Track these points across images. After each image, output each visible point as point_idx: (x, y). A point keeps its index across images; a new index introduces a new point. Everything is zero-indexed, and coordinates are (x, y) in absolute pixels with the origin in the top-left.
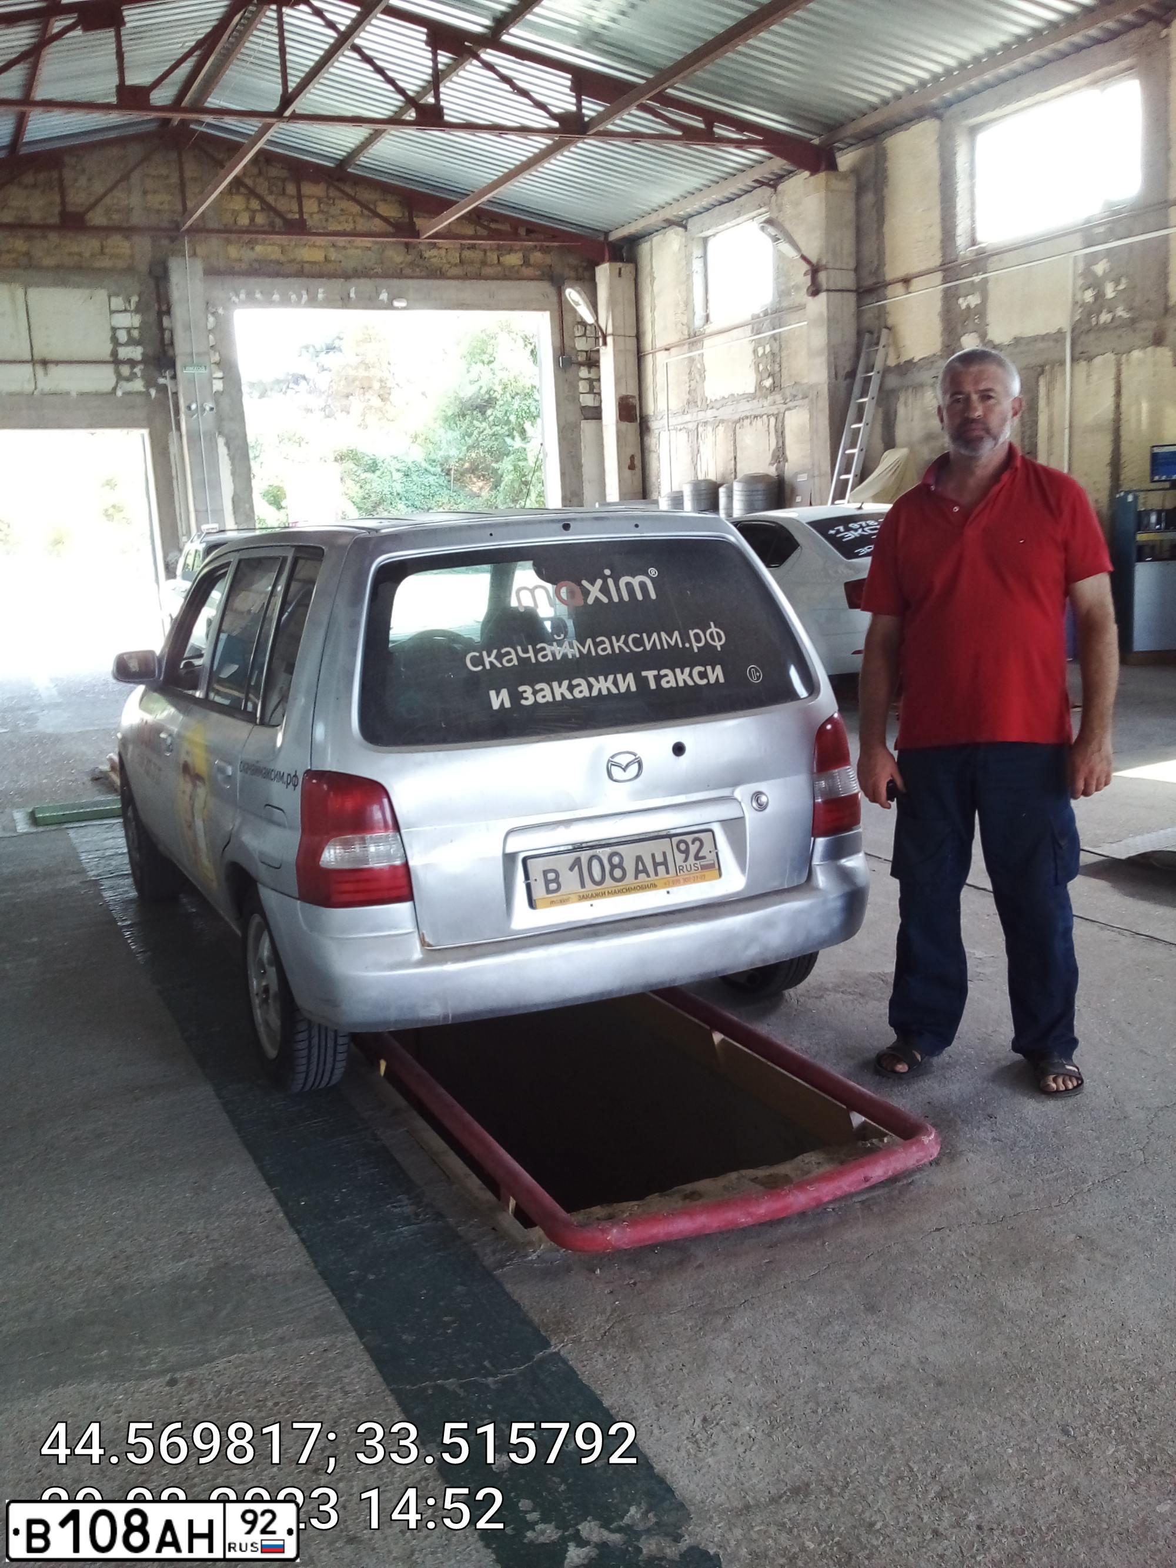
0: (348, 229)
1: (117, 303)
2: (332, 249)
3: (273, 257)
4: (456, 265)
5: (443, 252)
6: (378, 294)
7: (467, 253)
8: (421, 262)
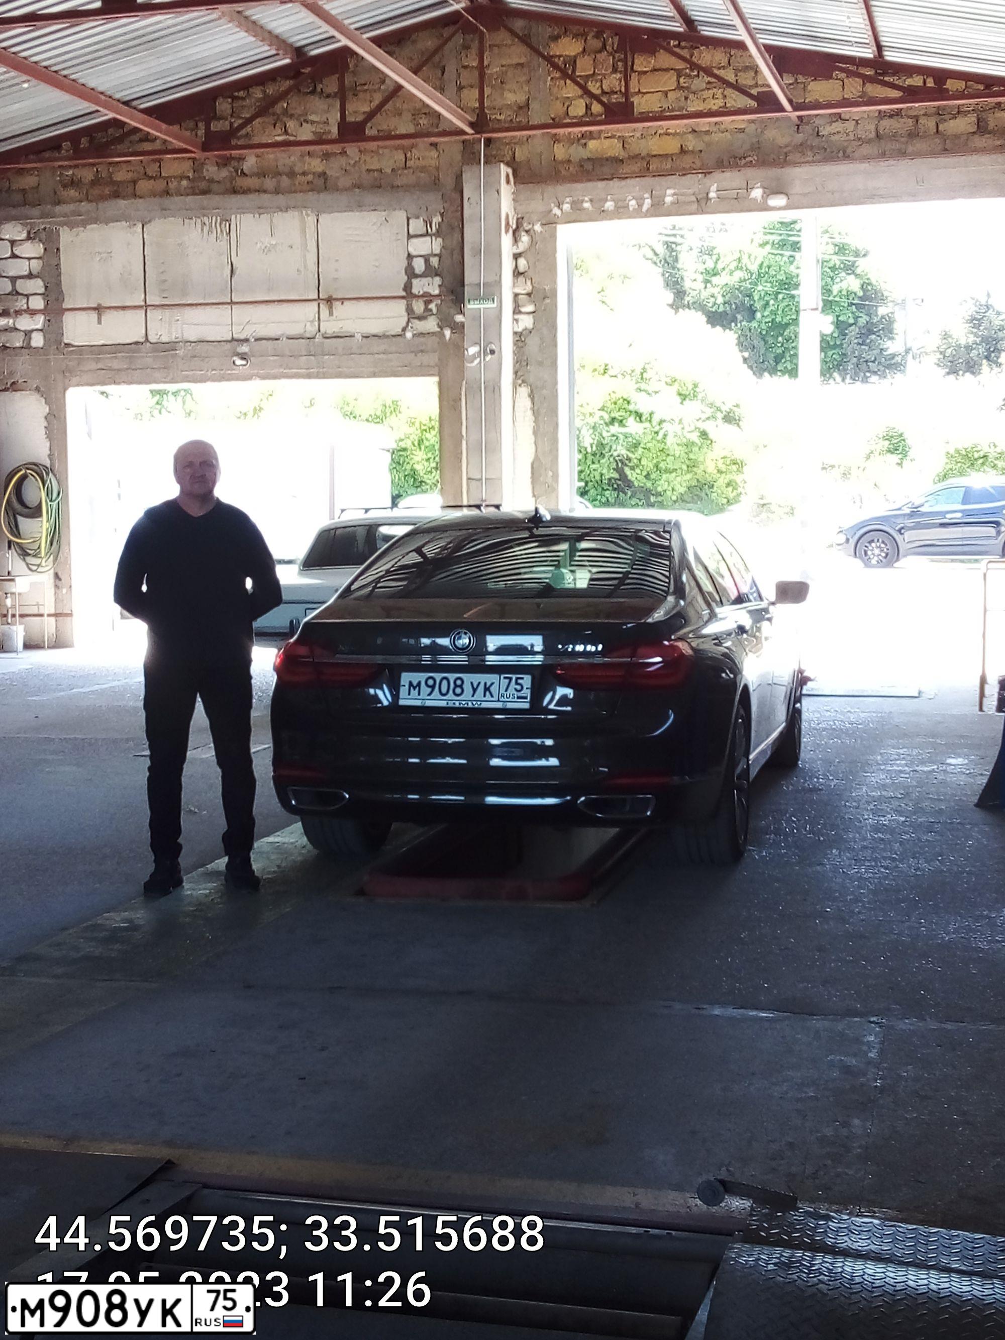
0: (715, 108)
1: (417, 226)
2: (690, 136)
3: (611, 153)
4: (869, 141)
5: (850, 125)
6: (748, 189)
7: (886, 123)
8: (816, 142)
